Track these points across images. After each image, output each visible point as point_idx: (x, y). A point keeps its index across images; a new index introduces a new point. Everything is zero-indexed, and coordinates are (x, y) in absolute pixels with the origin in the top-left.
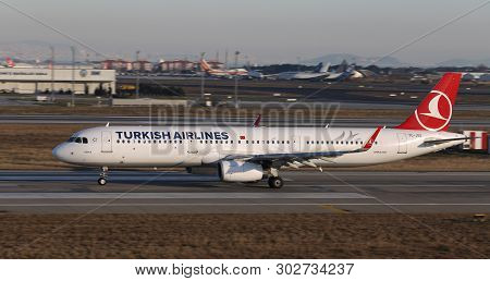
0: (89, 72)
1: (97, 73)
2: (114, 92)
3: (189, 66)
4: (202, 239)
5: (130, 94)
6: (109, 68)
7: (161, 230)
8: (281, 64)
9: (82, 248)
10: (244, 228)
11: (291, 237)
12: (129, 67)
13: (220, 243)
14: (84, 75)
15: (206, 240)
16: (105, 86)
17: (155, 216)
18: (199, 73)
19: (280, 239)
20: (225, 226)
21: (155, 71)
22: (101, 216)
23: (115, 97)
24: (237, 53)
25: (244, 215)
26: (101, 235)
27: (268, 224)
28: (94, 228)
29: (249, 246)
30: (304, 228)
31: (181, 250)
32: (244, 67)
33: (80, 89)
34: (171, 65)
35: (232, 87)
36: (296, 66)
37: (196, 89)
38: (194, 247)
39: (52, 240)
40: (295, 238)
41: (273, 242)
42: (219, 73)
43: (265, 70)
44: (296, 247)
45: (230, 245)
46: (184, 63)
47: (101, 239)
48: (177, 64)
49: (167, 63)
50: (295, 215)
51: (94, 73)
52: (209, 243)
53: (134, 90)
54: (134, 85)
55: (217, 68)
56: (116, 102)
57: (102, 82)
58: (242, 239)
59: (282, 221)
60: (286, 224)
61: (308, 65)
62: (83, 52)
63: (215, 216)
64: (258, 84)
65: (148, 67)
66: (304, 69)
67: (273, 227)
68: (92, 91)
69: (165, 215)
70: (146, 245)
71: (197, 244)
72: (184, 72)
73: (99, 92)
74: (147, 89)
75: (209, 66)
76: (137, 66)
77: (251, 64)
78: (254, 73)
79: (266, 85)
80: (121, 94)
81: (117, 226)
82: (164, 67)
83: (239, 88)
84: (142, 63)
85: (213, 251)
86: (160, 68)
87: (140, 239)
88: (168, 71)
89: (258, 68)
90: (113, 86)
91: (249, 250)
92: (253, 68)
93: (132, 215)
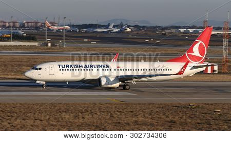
4: (45, 116)
7: (24, 112)
8: (88, 24)
10: (68, 110)
11: (93, 115)
13: (55, 119)
15: (48, 117)
17: (21, 104)
18: (44, 29)
19: (87, 117)
21: (21, 27)
24: (65, 18)
25: (68, 104)
29: (71, 120)
30: (100, 111)
31: (34, 122)
32: (69, 25)
34: (30, 24)
36: (96, 25)
37: (43, 37)
40: (95, 116)
41: (83, 118)
42: (55, 28)
43: (80, 27)
44: (95, 121)
45: (60, 119)
46: (36, 23)
48: (33, 24)
49: (28, 23)
55: (54, 26)
59: (88, 107)
61: (102, 24)
65: (17, 25)
66: (100, 26)
69: (26, 104)
71: (42, 119)
72: (37, 27)
75: (50, 25)
77: (72, 24)
78: (74, 29)
79: (80, 35)
82: (26, 25)
84: (14, 23)
85: (52, 122)
88: (28, 27)
89: (76, 26)
91: (70, 122)
92: (73, 26)
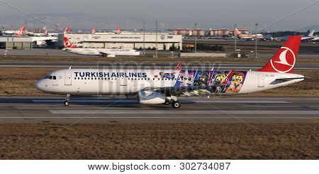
0: (166, 36)
1: (171, 37)
2: (181, 49)
3: (227, 33)
5: (191, 50)
6: (178, 34)
9: (162, 144)
12: (191, 33)
14: (163, 38)
16: (176, 45)
20: (249, 131)
22: (173, 125)
23: (182, 51)
26: (173, 136)
27: (276, 130)
28: (169, 132)
33: (160, 47)
35: (254, 46)
38: (230, 144)
39: (144, 139)
47: (173, 139)
50: (293, 124)
51: (169, 37)
52: (239, 141)
53: (194, 48)
54: (194, 44)
56: (183, 55)
57: (174, 43)
58: (260, 139)
60: (287, 130)
62: (162, 24)
63: (243, 125)
64: (269, 44)
67: (279, 132)
68: (168, 48)
70: (201, 142)
73: (172, 49)
74: (201, 47)
76: (195, 33)
80: (185, 50)
81: (183, 130)
83: (258, 46)
86: (209, 34)
87: (197, 139)
90: (181, 45)
93: (192, 124)
